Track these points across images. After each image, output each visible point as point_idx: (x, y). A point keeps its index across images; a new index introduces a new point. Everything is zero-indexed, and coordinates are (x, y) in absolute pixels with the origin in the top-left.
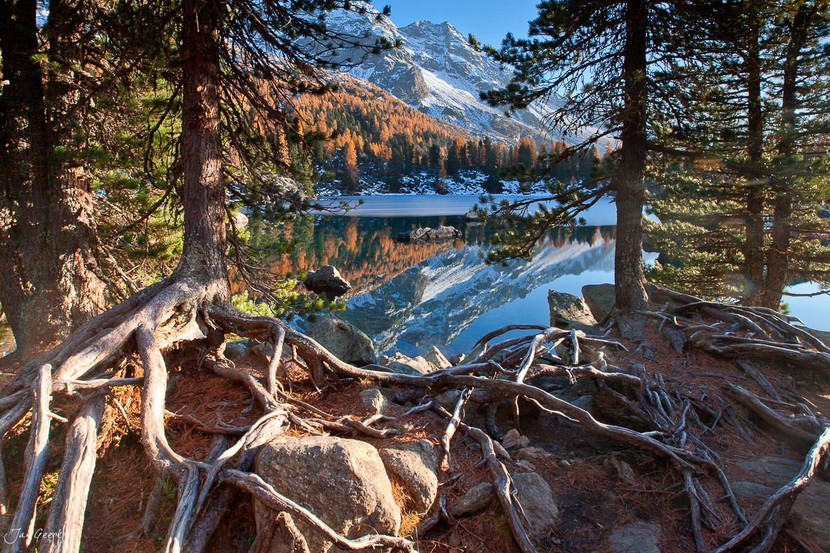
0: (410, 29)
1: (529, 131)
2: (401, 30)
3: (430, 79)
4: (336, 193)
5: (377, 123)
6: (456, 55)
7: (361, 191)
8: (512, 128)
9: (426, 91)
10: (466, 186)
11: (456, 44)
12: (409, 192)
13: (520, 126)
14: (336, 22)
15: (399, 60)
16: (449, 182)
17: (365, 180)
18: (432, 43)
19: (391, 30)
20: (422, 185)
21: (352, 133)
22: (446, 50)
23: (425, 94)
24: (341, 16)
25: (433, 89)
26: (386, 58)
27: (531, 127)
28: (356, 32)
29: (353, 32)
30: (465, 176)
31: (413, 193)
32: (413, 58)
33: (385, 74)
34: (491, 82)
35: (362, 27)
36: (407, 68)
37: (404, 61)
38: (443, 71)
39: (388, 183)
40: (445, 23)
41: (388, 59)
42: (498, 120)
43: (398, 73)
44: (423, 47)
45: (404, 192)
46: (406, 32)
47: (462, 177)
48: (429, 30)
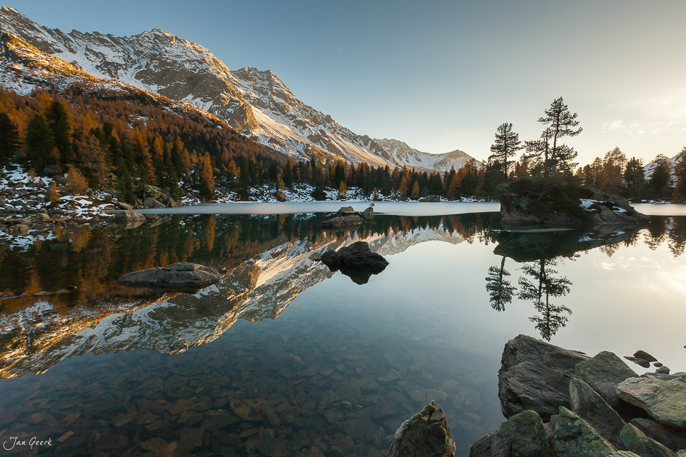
0: (241, 73)
1: (332, 157)
2: (233, 73)
3: (259, 115)
4: (197, 201)
5: (219, 147)
6: (278, 97)
7: (217, 199)
8: (320, 154)
9: (255, 123)
10: (299, 195)
11: (277, 88)
12: (256, 201)
13: (325, 153)
14: (177, 59)
15: (233, 97)
16: (286, 192)
17: (219, 191)
18: (258, 86)
19: (225, 72)
20: (266, 195)
21: (198, 154)
22: (270, 93)
23: (255, 126)
24: (181, 54)
25: (261, 123)
26: (222, 94)
27: (333, 154)
28: (195, 70)
29: (193, 69)
30: (298, 188)
31: (259, 201)
32: (244, 97)
33: (222, 108)
34: (304, 120)
35: (200, 66)
36: (240, 104)
37: (237, 99)
38: (268, 109)
39: (239, 192)
40: (268, 71)
41: (224, 95)
42: (310, 148)
43: (233, 107)
44: (251, 89)
45: (252, 200)
46: (237, 74)
47: (295, 189)
48: (256, 75)
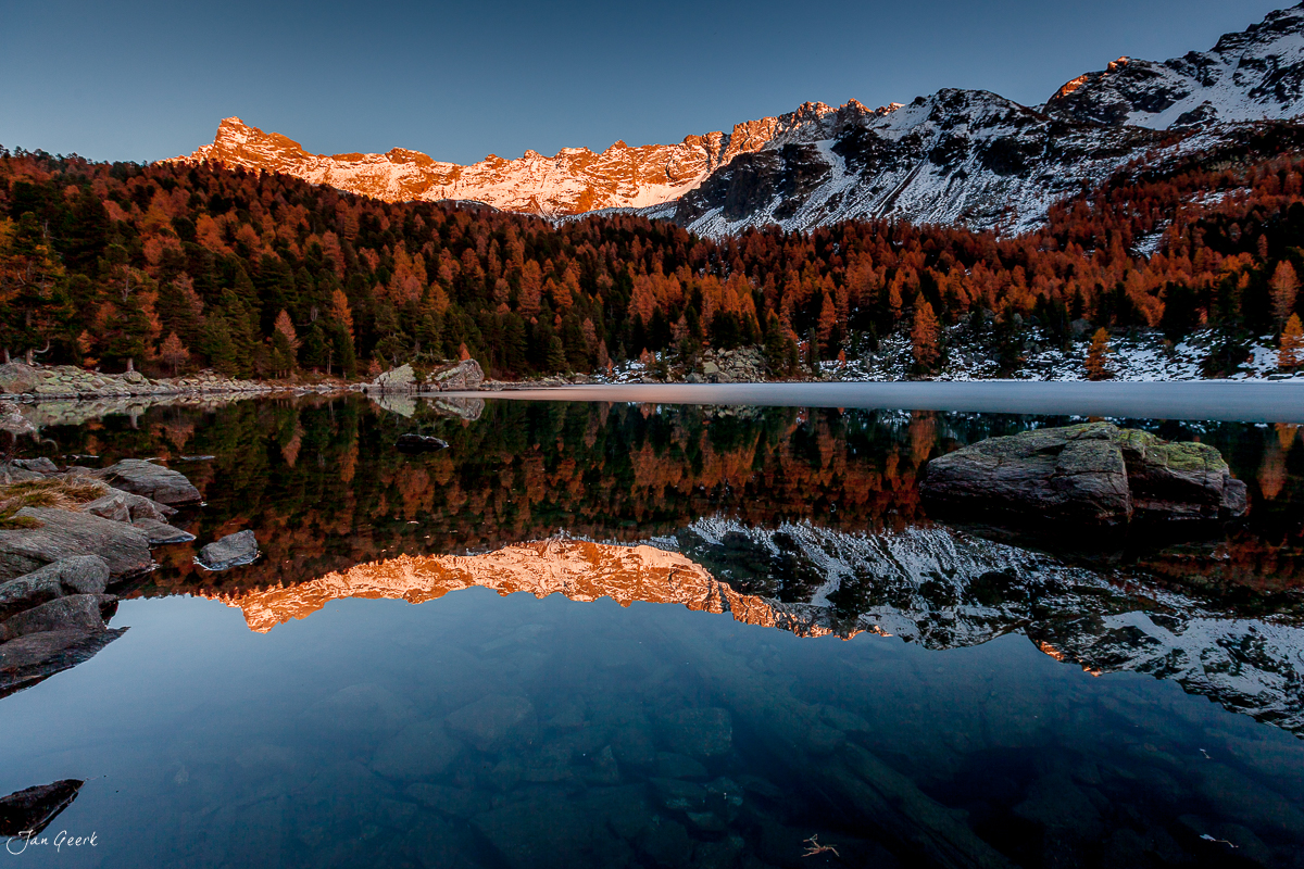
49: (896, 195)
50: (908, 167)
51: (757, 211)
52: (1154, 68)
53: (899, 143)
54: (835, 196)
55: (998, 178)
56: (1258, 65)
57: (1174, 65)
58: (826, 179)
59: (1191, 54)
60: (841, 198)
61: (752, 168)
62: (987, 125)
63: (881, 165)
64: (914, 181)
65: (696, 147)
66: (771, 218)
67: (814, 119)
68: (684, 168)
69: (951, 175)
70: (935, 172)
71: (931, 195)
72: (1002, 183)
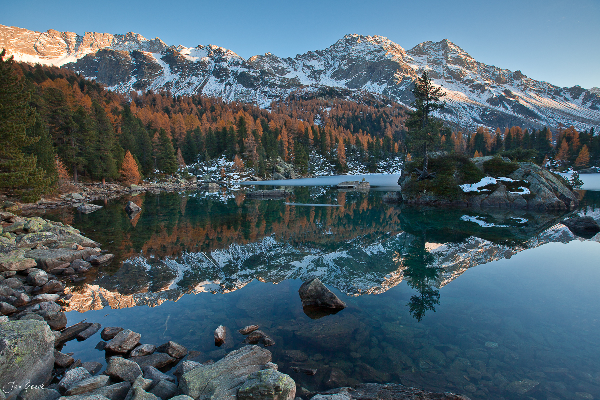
0: (416, 50)
2: (409, 52)
4: (330, 174)
6: (453, 64)
7: (348, 172)
11: (453, 56)
12: (383, 173)
14: (360, 55)
15: (406, 75)
17: (352, 165)
18: (433, 58)
19: (400, 53)
20: (394, 167)
22: (445, 62)
24: (364, 49)
26: (395, 75)
28: (374, 59)
29: (372, 59)
31: (386, 173)
32: (417, 72)
33: (395, 87)
34: (483, 83)
35: (378, 55)
36: (412, 80)
37: (410, 76)
38: (442, 79)
39: (368, 166)
40: (445, 41)
41: (397, 76)
43: (405, 85)
44: (426, 63)
45: (379, 172)
46: (412, 53)
48: (431, 48)
49: (202, 88)
50: (204, 76)
51: (121, 83)
52: (279, 60)
53: (197, 64)
54: (168, 83)
55: (245, 89)
56: (308, 67)
57: (285, 61)
58: (161, 74)
59: (289, 58)
60: (172, 85)
61: (115, 58)
62: (235, 66)
63: (190, 73)
64: (208, 83)
65: (58, 38)
66: (132, 88)
67: (136, 42)
68: (50, 49)
69: (225, 84)
70: (217, 81)
71: (218, 91)
72: (248, 91)
